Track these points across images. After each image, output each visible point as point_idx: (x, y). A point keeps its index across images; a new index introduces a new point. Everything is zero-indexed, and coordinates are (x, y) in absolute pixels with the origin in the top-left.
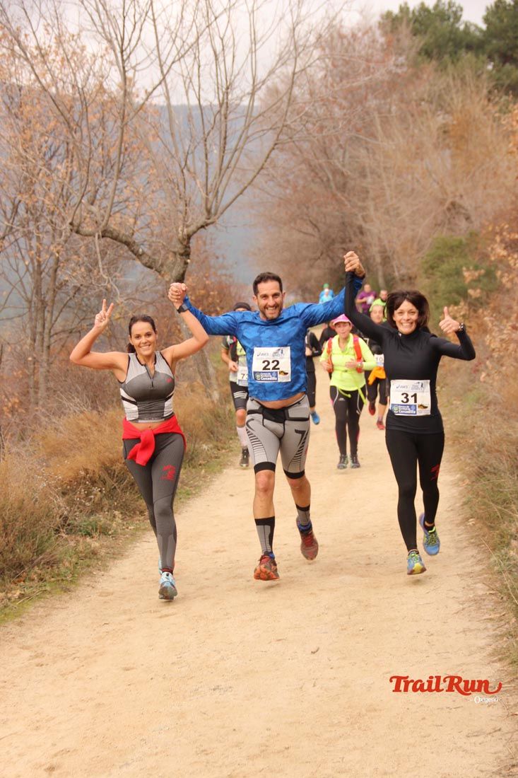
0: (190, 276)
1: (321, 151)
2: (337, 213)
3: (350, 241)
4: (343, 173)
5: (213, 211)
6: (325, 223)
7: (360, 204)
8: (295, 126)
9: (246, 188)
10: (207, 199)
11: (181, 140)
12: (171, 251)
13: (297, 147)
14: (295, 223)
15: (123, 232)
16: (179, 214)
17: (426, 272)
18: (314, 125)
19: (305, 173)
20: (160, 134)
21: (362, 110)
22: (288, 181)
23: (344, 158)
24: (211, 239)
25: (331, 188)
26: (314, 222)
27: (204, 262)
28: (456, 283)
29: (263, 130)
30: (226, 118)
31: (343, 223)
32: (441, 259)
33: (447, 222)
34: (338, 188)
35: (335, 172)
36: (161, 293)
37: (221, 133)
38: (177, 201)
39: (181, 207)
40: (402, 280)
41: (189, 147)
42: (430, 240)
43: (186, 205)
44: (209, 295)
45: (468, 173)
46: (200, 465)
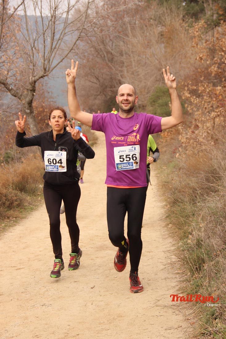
0: (35, 101)
1: (101, 42)
2: (108, 73)
3: (115, 87)
4: (111, 54)
5: (47, 69)
6: (102, 78)
7: (120, 69)
8: (89, 29)
9: (64, 59)
10: (44, 64)
11: (32, 33)
12: (25, 89)
13: (89, 39)
14: (88, 77)
15: (2, 78)
16: (30, 70)
17: (151, 103)
18: (98, 29)
19: (93, 52)
20: (21, 29)
21: (122, 23)
22: (85, 56)
23: (112, 46)
24: (46, 84)
25: (106, 60)
26: (97, 77)
27: (42, 94)
28: (165, 109)
29: (73, 30)
30: (54, 23)
31: (111, 78)
32: (158, 97)
33: (162, 79)
34: (109, 61)
35: (108, 52)
36: (20, 109)
37: (52, 30)
38: (29, 63)
39: (31, 67)
40: (139, 107)
41: (36, 37)
42: (153, 88)
43: (34, 66)
44: (44, 111)
45: (172, 56)
46: (38, 195)
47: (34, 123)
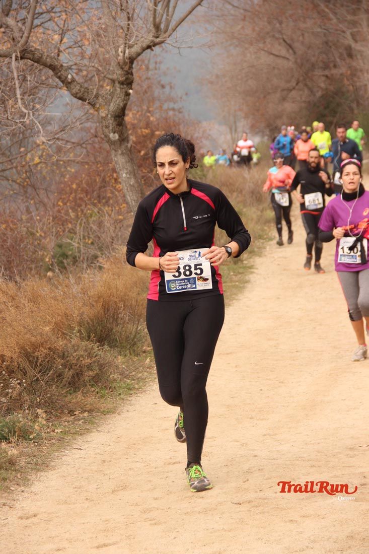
5: (163, 27)
10: (155, 11)
12: (108, 78)
15: (47, 53)
16: (120, 31)
24: (156, 63)
27: (146, 92)
36: (93, 131)
43: (129, 19)
47: (129, 167)
